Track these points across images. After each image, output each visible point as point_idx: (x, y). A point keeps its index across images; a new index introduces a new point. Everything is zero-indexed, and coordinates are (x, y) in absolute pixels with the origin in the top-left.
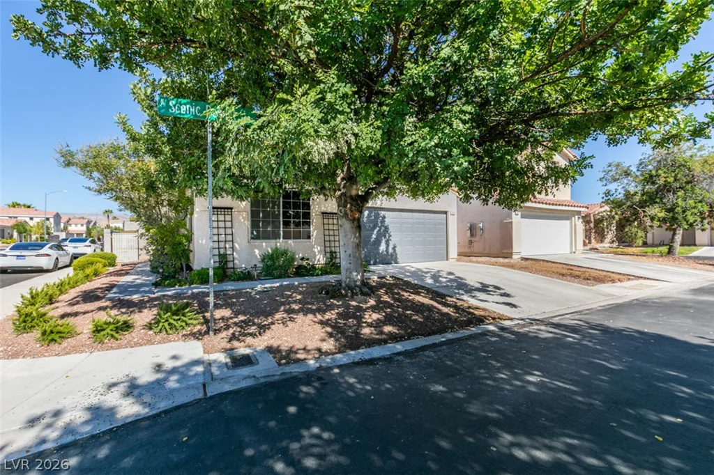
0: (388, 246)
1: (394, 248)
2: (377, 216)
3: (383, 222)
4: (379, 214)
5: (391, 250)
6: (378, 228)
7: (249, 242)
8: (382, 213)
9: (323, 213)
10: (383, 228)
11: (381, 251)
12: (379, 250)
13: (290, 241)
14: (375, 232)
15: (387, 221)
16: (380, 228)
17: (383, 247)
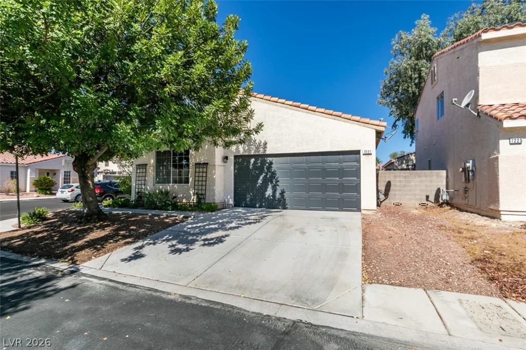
0: (274, 191)
1: (282, 193)
2: (264, 162)
3: (269, 167)
4: (265, 161)
5: (278, 195)
6: (264, 174)
7: (154, 185)
8: (269, 159)
9: (196, 164)
10: (269, 174)
11: (267, 196)
12: (265, 195)
13: (176, 186)
14: (261, 178)
15: (274, 167)
16: (267, 174)
17: (269, 192)
